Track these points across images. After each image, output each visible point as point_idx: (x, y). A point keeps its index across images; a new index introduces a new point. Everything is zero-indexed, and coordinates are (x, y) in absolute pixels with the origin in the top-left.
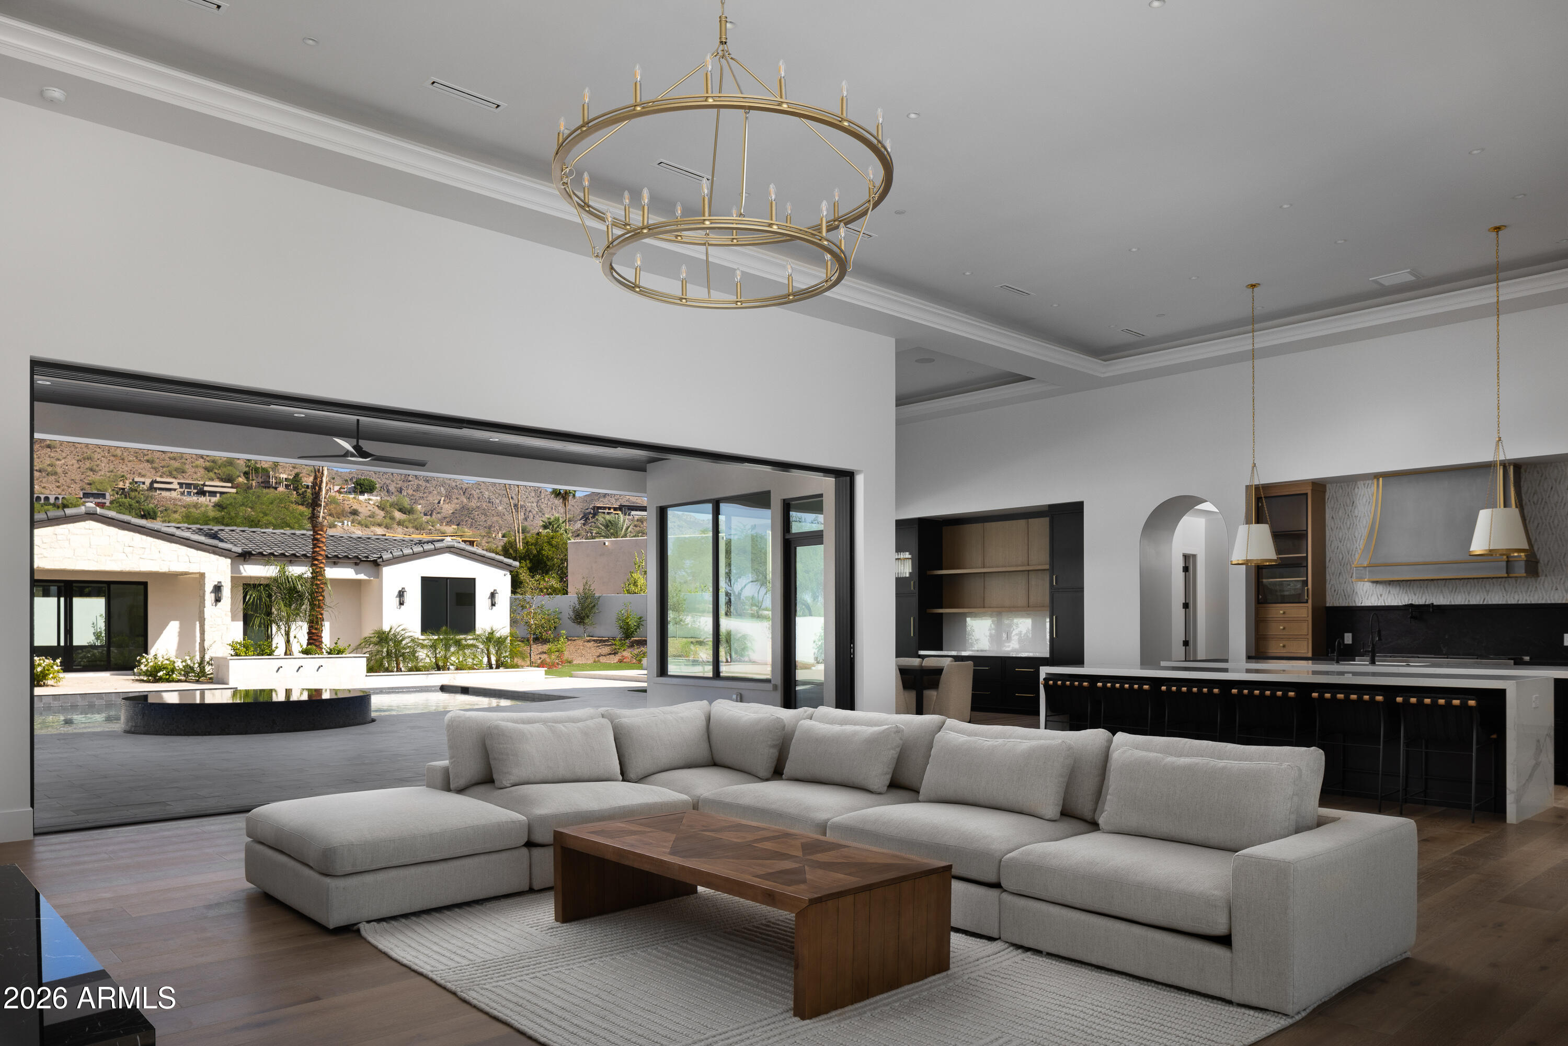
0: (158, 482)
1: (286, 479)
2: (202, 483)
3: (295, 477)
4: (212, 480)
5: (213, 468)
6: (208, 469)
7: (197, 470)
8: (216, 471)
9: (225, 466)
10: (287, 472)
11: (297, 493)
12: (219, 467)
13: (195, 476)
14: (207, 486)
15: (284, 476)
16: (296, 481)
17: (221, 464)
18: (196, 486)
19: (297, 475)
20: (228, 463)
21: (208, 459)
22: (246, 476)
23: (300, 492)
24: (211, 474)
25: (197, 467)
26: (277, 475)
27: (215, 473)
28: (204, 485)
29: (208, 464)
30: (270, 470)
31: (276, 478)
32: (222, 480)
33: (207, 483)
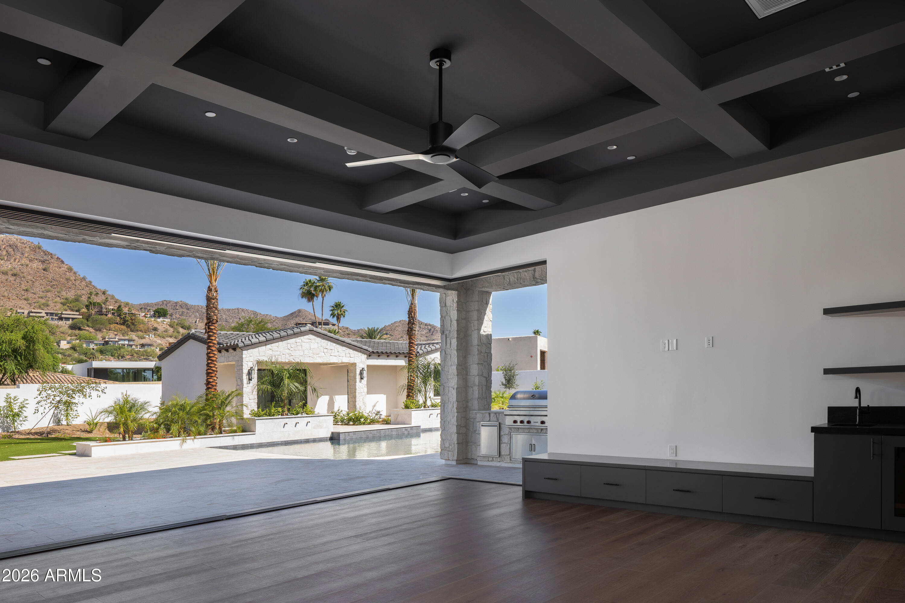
1: (112, 309)
2: (60, 312)
3: (118, 308)
4: (66, 310)
5: (66, 303)
6: (63, 304)
7: (56, 304)
8: (68, 305)
9: (74, 302)
10: (112, 305)
11: (120, 317)
12: (71, 303)
13: (55, 308)
14: (63, 314)
15: (111, 307)
16: (119, 310)
17: (71, 300)
18: (56, 315)
19: (120, 307)
20: (76, 299)
21: (62, 297)
22: (87, 308)
23: (122, 317)
24: (66, 307)
25: (56, 302)
26: (107, 307)
27: (68, 306)
28: (62, 314)
29: (63, 301)
30: (102, 303)
31: (106, 309)
32: (72, 310)
33: (64, 312)
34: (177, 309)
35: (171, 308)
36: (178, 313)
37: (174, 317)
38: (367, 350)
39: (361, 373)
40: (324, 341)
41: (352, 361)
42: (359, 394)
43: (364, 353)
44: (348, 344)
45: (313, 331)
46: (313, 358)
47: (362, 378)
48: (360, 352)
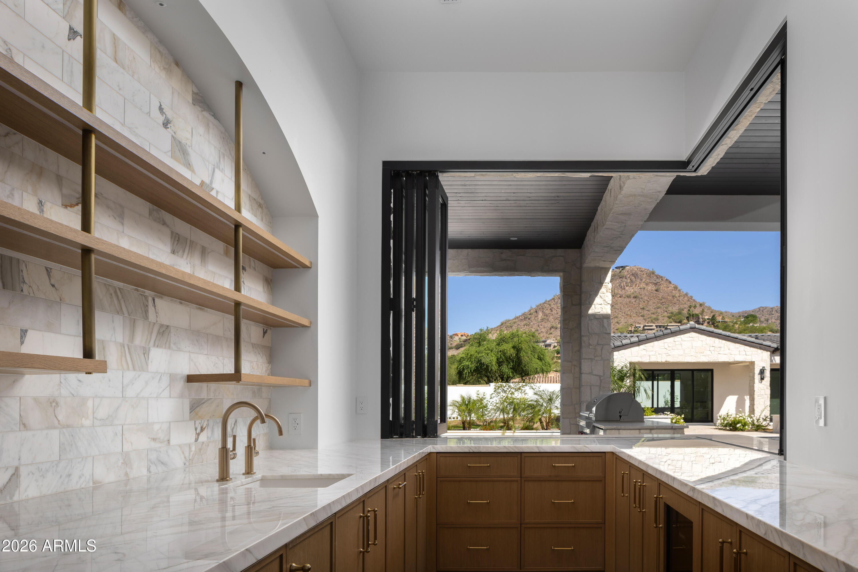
0: (646, 326)
1: (708, 319)
2: (666, 325)
3: (712, 317)
4: (671, 322)
5: (672, 317)
6: (669, 317)
7: (664, 318)
8: (673, 318)
9: (677, 315)
10: (708, 315)
11: (714, 325)
12: (675, 316)
13: (663, 322)
14: (669, 326)
15: (707, 317)
16: (713, 319)
17: (676, 314)
18: (664, 327)
19: (714, 316)
20: (679, 313)
21: (669, 312)
22: (688, 319)
23: (715, 325)
24: (671, 320)
25: (664, 316)
26: (703, 317)
27: (673, 319)
28: (668, 326)
29: (669, 315)
30: (700, 314)
31: (703, 319)
32: (676, 322)
33: (669, 324)
34: (773, 314)
35: (767, 314)
36: (773, 317)
37: (770, 322)
38: (770, 347)
39: (762, 372)
40: (711, 338)
41: (749, 359)
42: (758, 396)
43: (767, 350)
44: (742, 341)
45: (696, 328)
46: (696, 357)
47: (762, 379)
48: (760, 348)
